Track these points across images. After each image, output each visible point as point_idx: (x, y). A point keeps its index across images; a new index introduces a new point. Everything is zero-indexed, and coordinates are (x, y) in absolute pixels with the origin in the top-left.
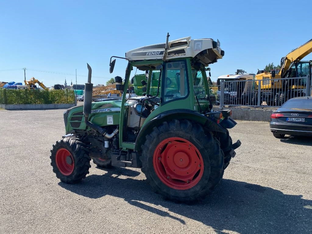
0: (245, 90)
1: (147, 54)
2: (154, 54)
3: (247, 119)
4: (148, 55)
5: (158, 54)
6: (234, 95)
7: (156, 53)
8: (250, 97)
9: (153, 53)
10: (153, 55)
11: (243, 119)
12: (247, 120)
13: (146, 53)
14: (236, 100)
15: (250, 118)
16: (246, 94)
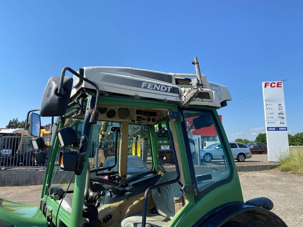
0: (20, 147)
1: (143, 85)
2: (158, 89)
3: (34, 183)
4: (146, 87)
5: (167, 91)
6: (7, 153)
7: (164, 88)
8: (29, 157)
9: (156, 86)
10: (156, 89)
11: (28, 184)
12: (34, 185)
13: (141, 82)
14: (9, 160)
15: (38, 182)
16: (21, 152)
